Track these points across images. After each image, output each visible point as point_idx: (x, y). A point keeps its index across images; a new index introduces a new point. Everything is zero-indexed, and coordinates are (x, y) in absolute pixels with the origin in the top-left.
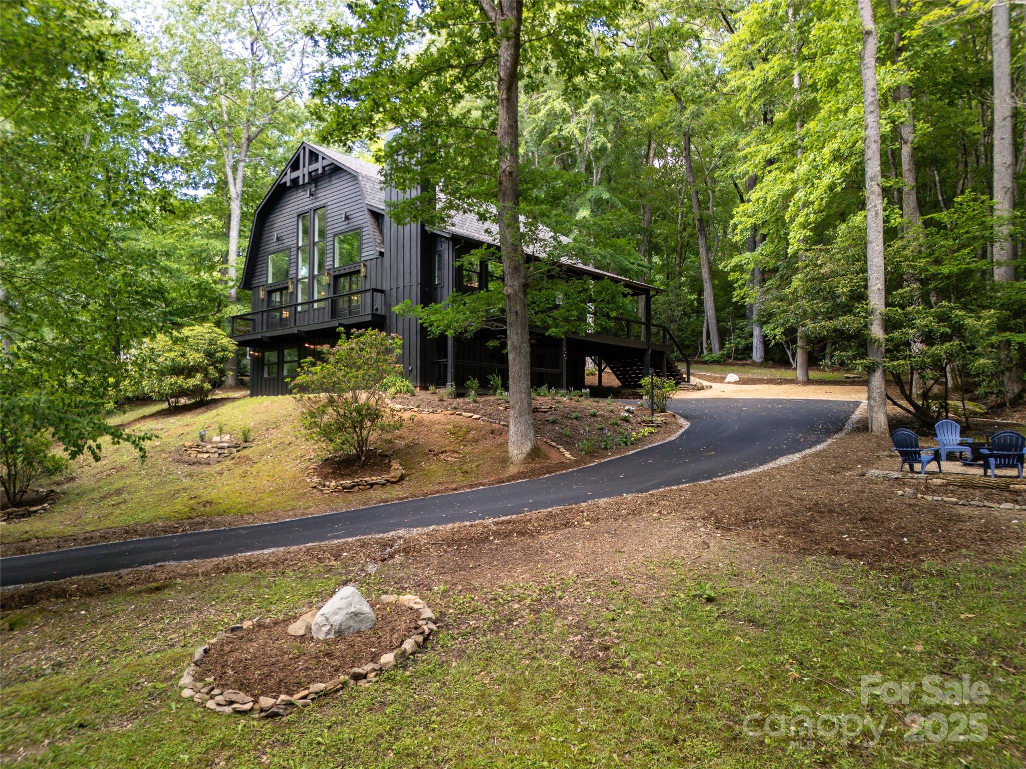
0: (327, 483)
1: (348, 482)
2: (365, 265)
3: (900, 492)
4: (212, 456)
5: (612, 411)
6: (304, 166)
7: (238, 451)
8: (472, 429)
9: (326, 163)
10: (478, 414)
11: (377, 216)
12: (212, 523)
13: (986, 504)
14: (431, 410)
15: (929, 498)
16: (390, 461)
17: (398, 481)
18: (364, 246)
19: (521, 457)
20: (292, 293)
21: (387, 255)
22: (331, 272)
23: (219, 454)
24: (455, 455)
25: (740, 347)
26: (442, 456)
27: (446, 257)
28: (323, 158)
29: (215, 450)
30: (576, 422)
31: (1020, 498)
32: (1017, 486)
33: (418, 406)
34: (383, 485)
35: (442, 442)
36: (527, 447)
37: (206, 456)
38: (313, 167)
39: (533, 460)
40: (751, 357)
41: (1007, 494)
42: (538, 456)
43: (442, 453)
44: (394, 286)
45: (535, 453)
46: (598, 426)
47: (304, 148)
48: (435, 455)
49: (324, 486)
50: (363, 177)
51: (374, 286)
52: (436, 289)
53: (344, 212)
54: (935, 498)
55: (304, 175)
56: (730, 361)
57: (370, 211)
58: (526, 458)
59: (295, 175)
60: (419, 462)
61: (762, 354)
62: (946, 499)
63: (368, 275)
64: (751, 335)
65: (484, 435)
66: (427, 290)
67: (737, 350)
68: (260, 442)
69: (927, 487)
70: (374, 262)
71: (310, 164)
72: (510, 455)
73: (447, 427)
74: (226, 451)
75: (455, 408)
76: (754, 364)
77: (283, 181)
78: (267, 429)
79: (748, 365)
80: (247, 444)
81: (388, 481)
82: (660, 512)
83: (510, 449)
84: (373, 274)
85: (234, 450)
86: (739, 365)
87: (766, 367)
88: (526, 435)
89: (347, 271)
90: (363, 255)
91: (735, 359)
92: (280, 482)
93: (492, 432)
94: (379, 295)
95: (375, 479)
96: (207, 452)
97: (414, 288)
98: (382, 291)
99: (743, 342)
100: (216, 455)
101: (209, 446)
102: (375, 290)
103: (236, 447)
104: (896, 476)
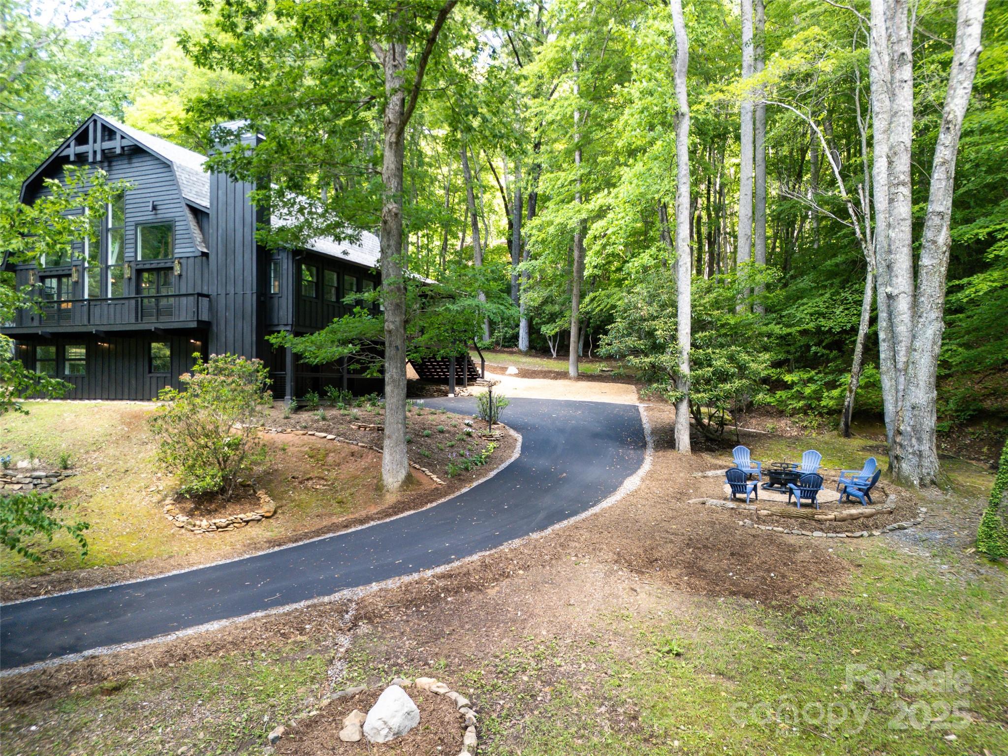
0: (198, 523)
1: (221, 521)
2: (179, 263)
3: (741, 523)
4: (25, 487)
5: (455, 426)
6: (95, 141)
7: (59, 481)
8: (330, 451)
9: (125, 143)
10: (330, 433)
11: (197, 213)
12: (79, 581)
13: (804, 532)
14: (280, 429)
15: (763, 527)
16: (255, 492)
17: (273, 515)
18: (177, 242)
19: (397, 485)
20: (76, 283)
21: (212, 257)
22: (132, 264)
23: (35, 485)
24: (322, 482)
25: (508, 336)
26: (310, 483)
27: (285, 267)
28: (123, 137)
29: (28, 480)
30: (429, 441)
31: (823, 526)
32: (820, 517)
33: (263, 425)
34: (259, 520)
35: (305, 467)
36: (402, 475)
37: (17, 487)
38: (107, 145)
39: (408, 487)
40: (517, 346)
41: (814, 523)
42: (412, 483)
43: (308, 480)
44: (222, 292)
45: (409, 480)
46: (449, 444)
47: (95, 121)
48: (301, 483)
49: (194, 526)
50: (178, 167)
51: (198, 290)
52: (272, 298)
53: (151, 200)
54: (768, 528)
55: (95, 152)
56: (499, 348)
57: (188, 205)
58: (401, 486)
59: (81, 149)
60: (286, 492)
61: (527, 344)
62: (775, 529)
63: (184, 274)
64: (518, 326)
65: (344, 458)
66: (262, 299)
67: (505, 338)
68: (84, 469)
69: (758, 518)
70: (191, 261)
71: (103, 140)
72: (385, 483)
73: (303, 449)
74: (44, 481)
75: (305, 427)
76: (520, 352)
77: (64, 154)
78: (87, 452)
79: (515, 353)
80: (69, 472)
81: (263, 516)
82: (576, 555)
83: (385, 477)
84: (191, 274)
85: (55, 480)
86: (507, 352)
87: (530, 356)
88: (401, 463)
89: (153, 266)
90: (176, 251)
91: (503, 346)
92: (135, 521)
93: (353, 454)
94: (206, 300)
95: (250, 515)
96: (18, 483)
97: (248, 297)
98: (207, 296)
99: (511, 332)
100: (31, 486)
101: (20, 476)
102: (200, 295)
103: (56, 477)
104: (732, 506)
